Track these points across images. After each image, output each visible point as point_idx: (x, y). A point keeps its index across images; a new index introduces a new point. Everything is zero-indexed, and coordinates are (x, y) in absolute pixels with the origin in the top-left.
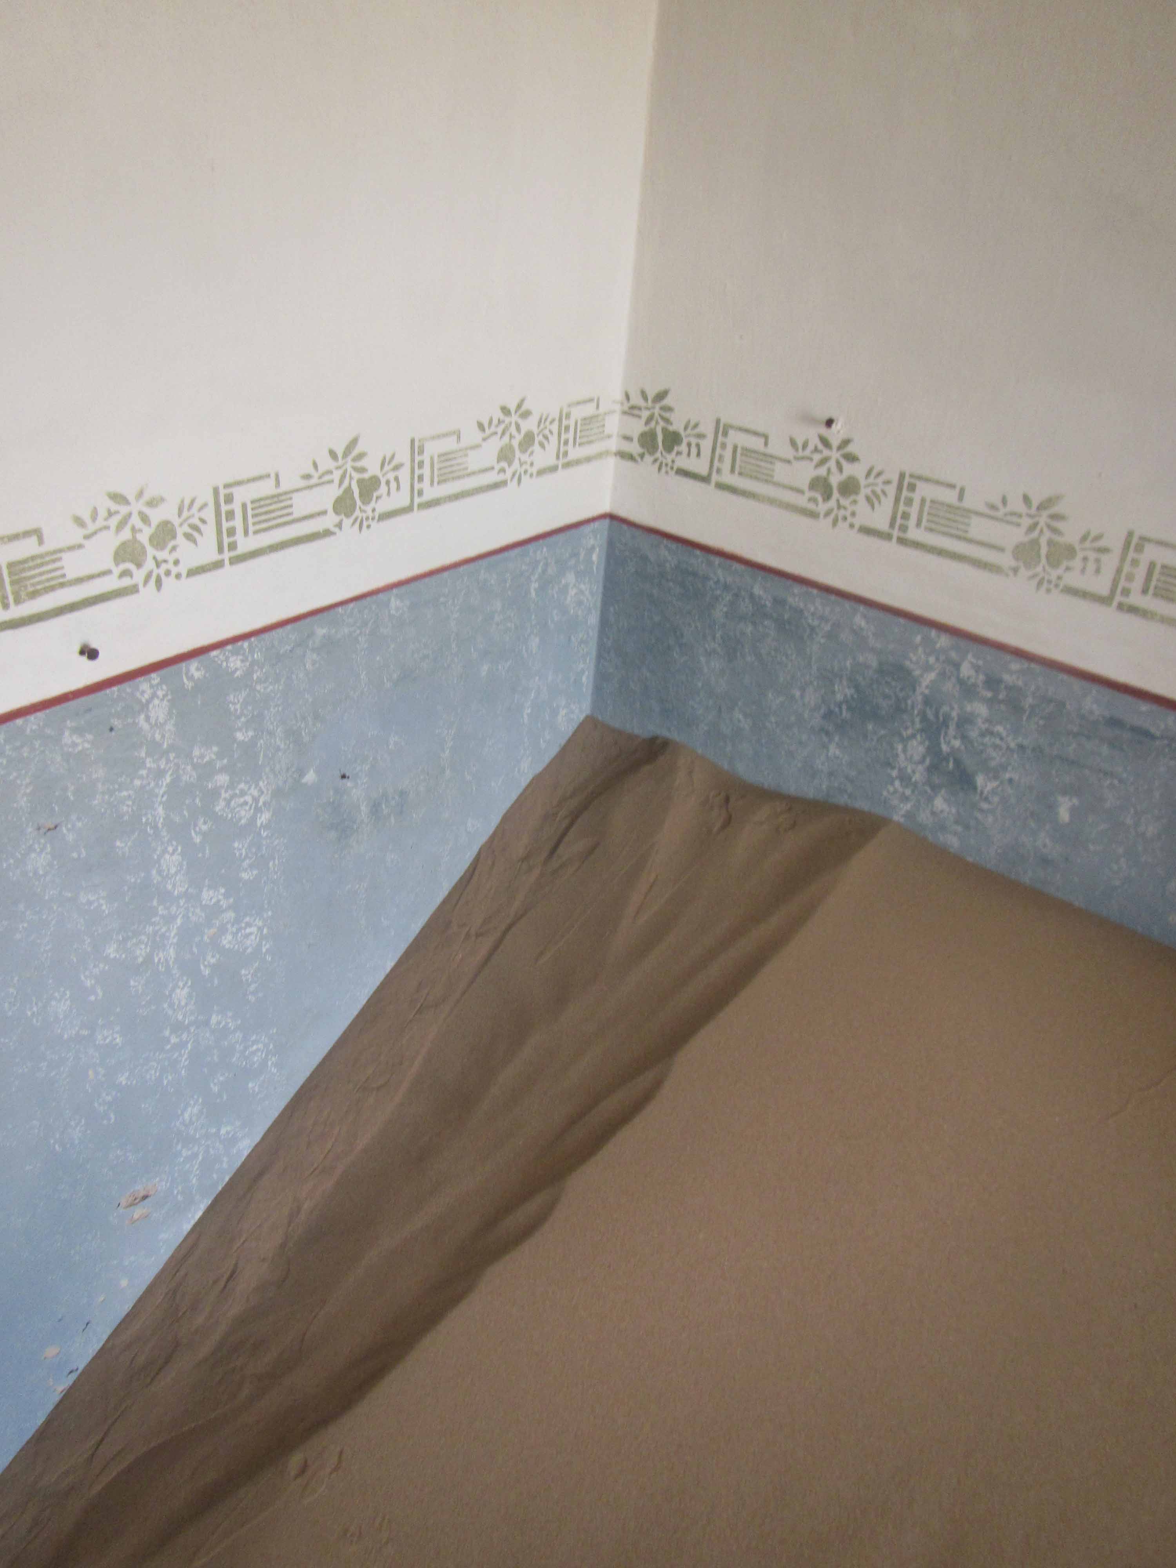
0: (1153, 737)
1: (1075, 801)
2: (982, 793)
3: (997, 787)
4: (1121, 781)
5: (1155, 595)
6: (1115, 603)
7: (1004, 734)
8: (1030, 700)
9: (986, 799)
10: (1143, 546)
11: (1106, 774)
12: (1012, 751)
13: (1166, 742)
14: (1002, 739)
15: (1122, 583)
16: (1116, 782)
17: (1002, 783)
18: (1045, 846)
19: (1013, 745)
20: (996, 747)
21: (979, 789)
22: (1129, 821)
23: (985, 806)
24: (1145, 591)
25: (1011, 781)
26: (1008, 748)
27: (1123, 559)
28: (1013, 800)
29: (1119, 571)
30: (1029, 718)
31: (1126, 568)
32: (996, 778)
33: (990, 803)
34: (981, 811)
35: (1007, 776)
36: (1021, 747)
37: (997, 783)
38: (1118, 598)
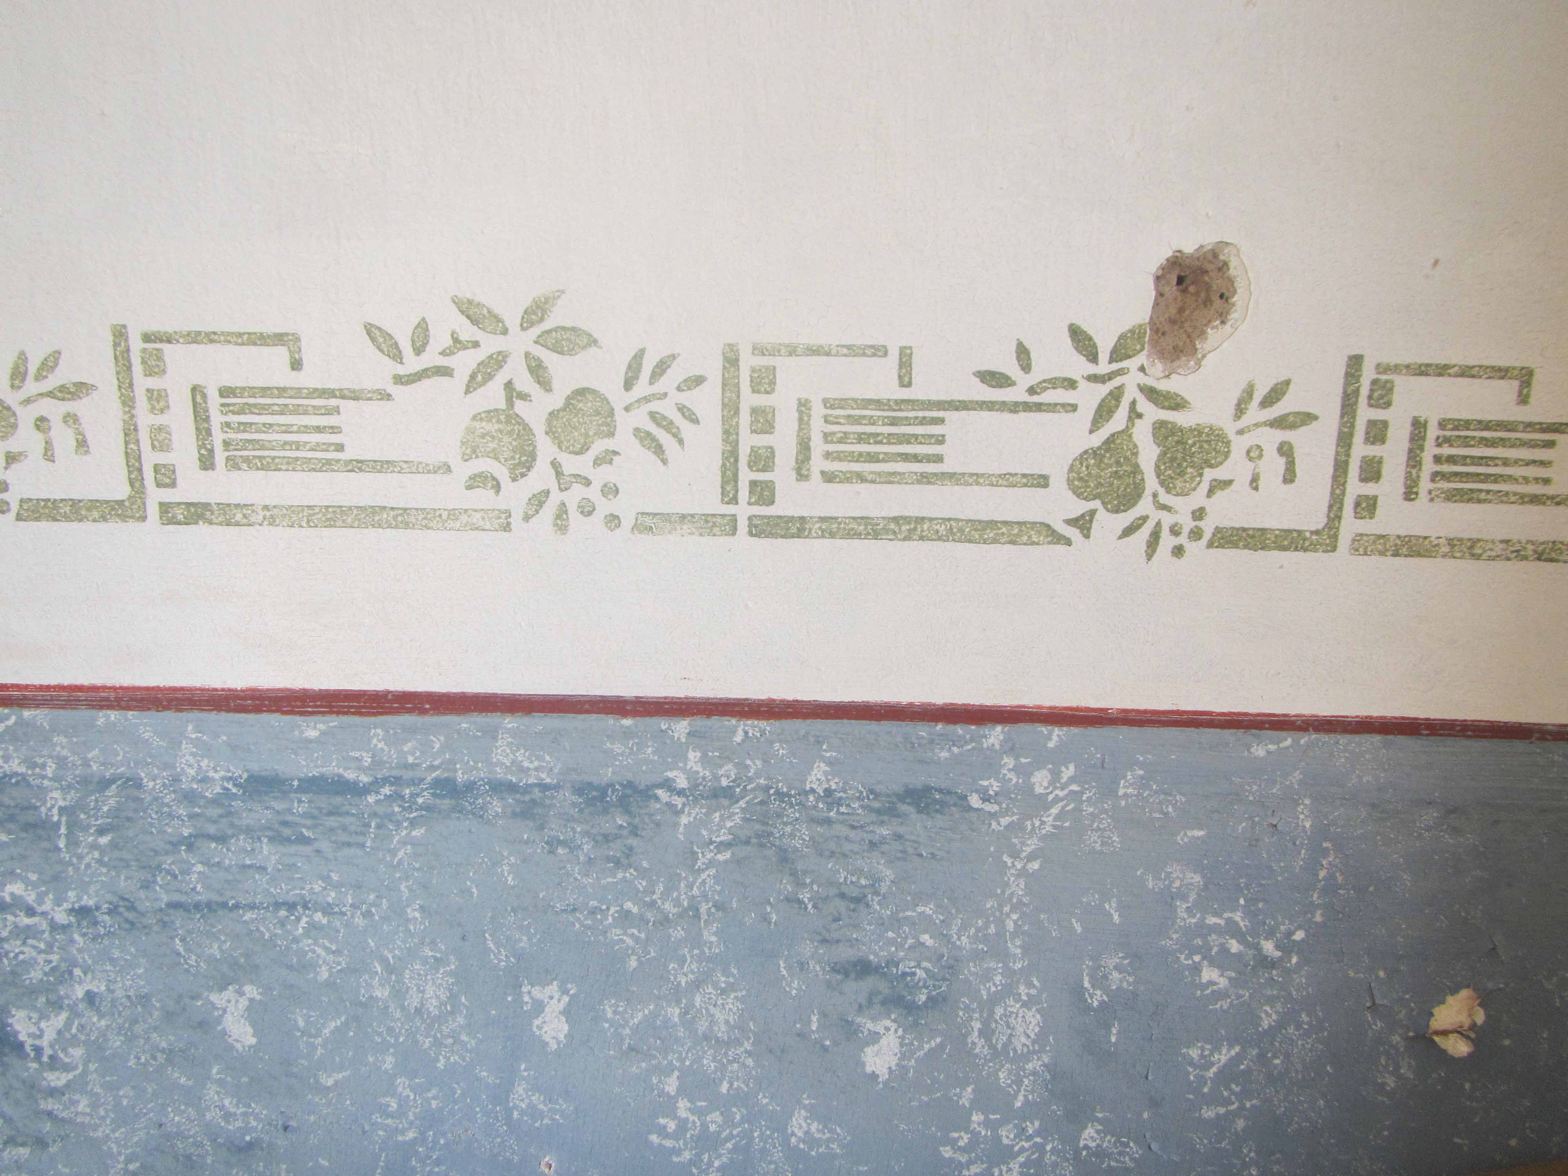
0: (358, 790)
1: (252, 991)
2: (38, 1050)
3: (68, 1024)
4: (327, 910)
5: (233, 464)
6: (153, 511)
7: (31, 898)
8: (57, 799)
9: (54, 1063)
10: (159, 356)
11: (291, 907)
12: (65, 928)
13: (387, 790)
14: (31, 912)
15: (150, 458)
16: (318, 916)
17: (75, 1013)
18: (228, 1116)
19: (61, 917)
20: (26, 934)
21: (29, 1042)
22: (381, 993)
23: (56, 1079)
24: (207, 462)
25: (90, 998)
26: (55, 927)
27: (128, 402)
28: (116, 1042)
29: (130, 431)
30: (72, 842)
31: (145, 419)
32: (56, 1005)
33: (67, 1068)
34: (53, 1092)
35: (80, 992)
36: (83, 912)
37: (64, 1016)
38: (155, 496)
